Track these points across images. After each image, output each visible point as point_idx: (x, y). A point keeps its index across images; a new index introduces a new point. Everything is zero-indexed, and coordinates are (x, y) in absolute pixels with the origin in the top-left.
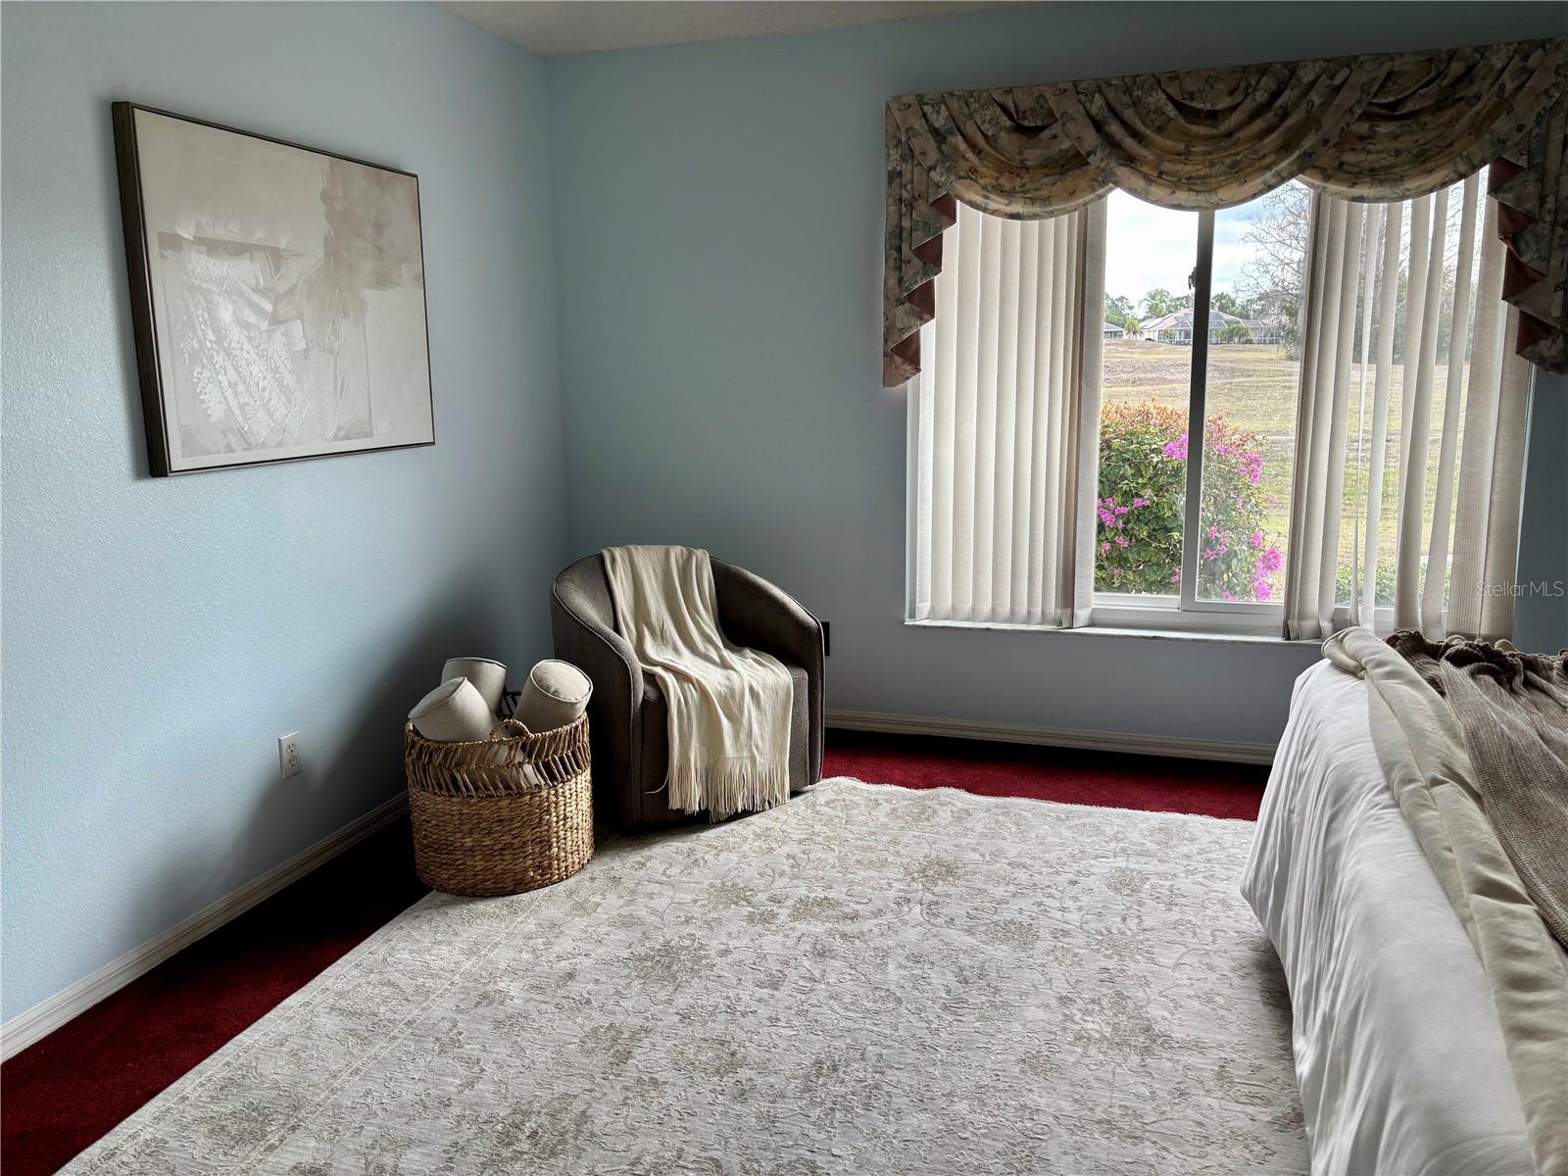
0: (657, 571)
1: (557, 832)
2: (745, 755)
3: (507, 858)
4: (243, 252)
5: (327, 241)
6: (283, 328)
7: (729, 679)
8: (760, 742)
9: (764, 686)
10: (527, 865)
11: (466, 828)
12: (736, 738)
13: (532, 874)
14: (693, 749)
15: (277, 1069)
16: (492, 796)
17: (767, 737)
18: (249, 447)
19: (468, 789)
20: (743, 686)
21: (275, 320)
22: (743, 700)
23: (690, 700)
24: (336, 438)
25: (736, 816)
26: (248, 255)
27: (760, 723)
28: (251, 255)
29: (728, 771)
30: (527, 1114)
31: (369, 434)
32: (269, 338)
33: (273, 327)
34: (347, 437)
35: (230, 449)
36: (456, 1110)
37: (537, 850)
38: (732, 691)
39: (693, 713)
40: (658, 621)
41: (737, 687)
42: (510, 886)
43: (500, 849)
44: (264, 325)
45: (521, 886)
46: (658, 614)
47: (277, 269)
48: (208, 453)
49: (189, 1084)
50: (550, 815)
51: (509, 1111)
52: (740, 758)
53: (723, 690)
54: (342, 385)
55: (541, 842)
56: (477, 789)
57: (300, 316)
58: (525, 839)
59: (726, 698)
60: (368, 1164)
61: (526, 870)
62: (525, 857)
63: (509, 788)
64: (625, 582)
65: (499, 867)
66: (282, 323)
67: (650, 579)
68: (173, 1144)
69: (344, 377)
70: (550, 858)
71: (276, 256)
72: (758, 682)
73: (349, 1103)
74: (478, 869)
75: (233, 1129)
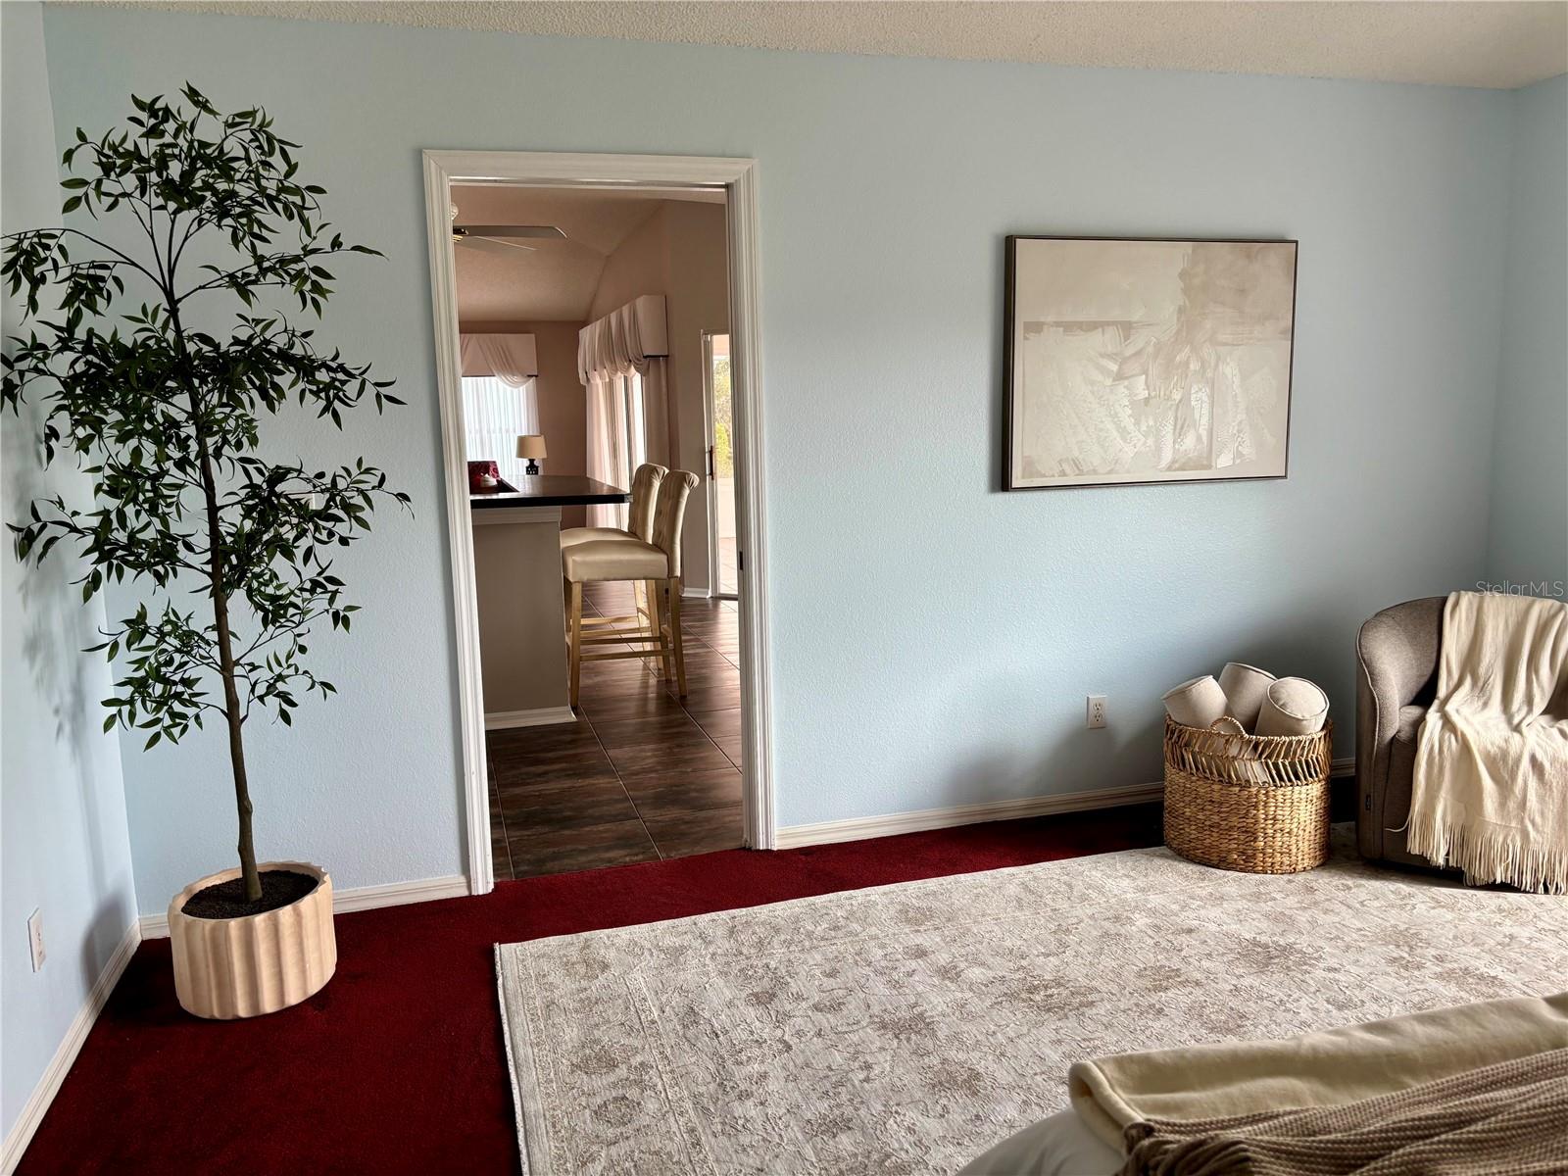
0: (1510, 622)
1: (1264, 829)
2: (1513, 825)
3: (1214, 834)
4: (1096, 328)
5: (1181, 310)
6: (1126, 383)
7: (1506, 741)
8: (1538, 820)
9: (1554, 760)
10: (1231, 847)
11: (1187, 799)
12: (1503, 804)
13: (1236, 857)
14: (1442, 800)
15: (960, 899)
16: (1208, 779)
17: (1550, 816)
18: (1081, 473)
19: (1191, 768)
20: (1522, 752)
21: (1120, 377)
22: (1518, 767)
23: (1445, 750)
24: (1169, 469)
25: (1493, 887)
26: (1100, 330)
27: (1542, 800)
28: (1103, 330)
29: (1488, 835)
30: (1059, 985)
31: (1209, 467)
32: (1112, 391)
33: (1117, 383)
34: (1182, 468)
35: (1063, 474)
36: (1024, 963)
37: (1242, 838)
38: (1505, 754)
39: (1447, 765)
40: (1487, 671)
41: (1513, 751)
42: (1215, 859)
43: (1210, 826)
44: (1109, 382)
45: (1223, 863)
46: (1491, 666)
47: (1127, 338)
48: (1044, 476)
49: (913, 886)
50: (1258, 811)
51: (1052, 978)
52: (1506, 827)
53: (1493, 750)
54: (1182, 428)
55: (1246, 832)
56: (1197, 769)
57: (1145, 373)
58: (1232, 824)
59: (1495, 759)
60: (952, 962)
61: (1229, 851)
62: (1230, 840)
63: (1220, 775)
64: (1463, 630)
65: (1208, 841)
66: (1127, 378)
67: (1496, 628)
68: (880, 907)
69: (1185, 420)
70: (1255, 849)
71: (1127, 328)
72: (1546, 752)
73: (976, 931)
74: (1193, 836)
75: (911, 915)
